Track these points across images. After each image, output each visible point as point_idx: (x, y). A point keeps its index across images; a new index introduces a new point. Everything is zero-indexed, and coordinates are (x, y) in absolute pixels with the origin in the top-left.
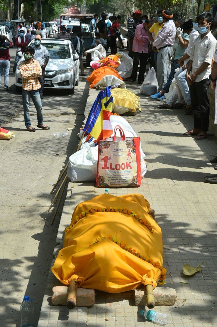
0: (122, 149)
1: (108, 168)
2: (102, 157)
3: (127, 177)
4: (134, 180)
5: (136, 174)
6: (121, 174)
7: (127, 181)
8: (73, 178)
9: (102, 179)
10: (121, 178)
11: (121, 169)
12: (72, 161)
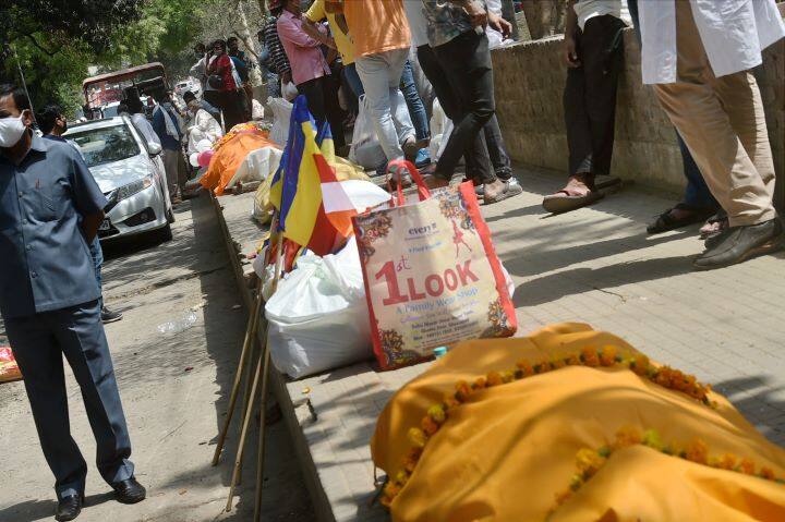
0: (434, 225)
1: (404, 299)
2: (376, 266)
3: (471, 312)
4: (496, 315)
5: (495, 296)
6: (450, 306)
7: (474, 324)
8: (295, 366)
9: (394, 339)
10: (454, 318)
11: (446, 288)
12: (278, 314)
